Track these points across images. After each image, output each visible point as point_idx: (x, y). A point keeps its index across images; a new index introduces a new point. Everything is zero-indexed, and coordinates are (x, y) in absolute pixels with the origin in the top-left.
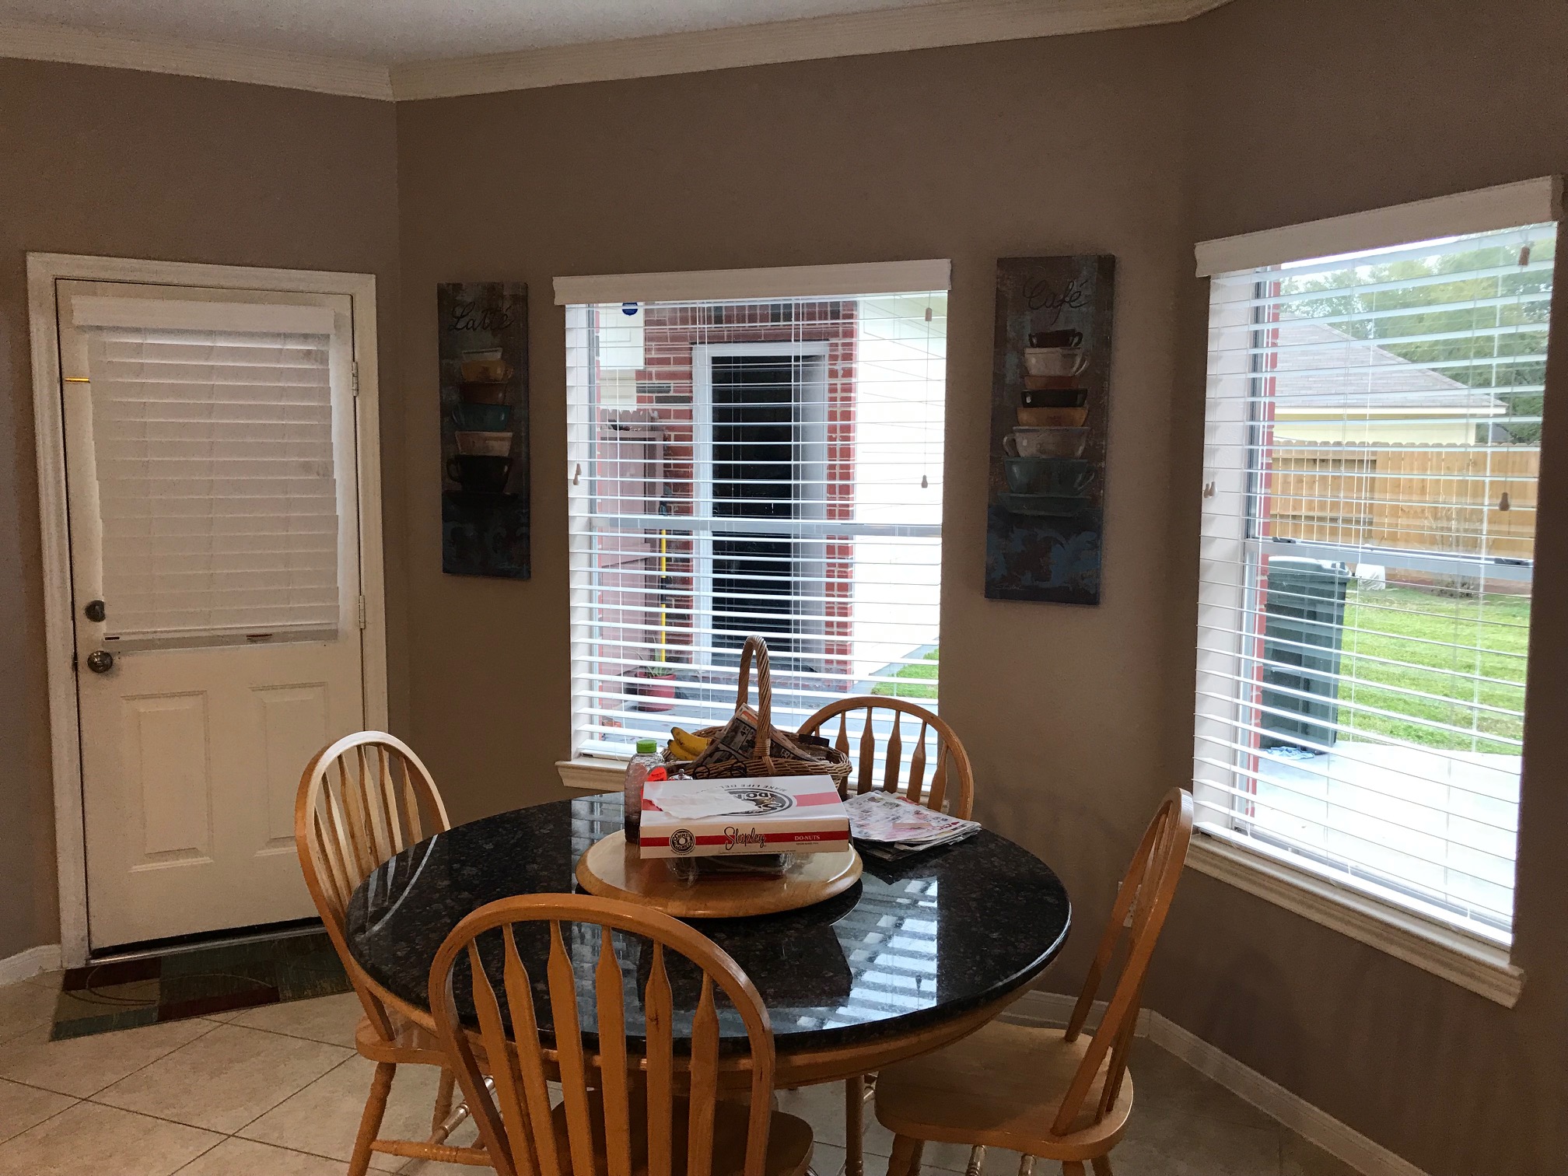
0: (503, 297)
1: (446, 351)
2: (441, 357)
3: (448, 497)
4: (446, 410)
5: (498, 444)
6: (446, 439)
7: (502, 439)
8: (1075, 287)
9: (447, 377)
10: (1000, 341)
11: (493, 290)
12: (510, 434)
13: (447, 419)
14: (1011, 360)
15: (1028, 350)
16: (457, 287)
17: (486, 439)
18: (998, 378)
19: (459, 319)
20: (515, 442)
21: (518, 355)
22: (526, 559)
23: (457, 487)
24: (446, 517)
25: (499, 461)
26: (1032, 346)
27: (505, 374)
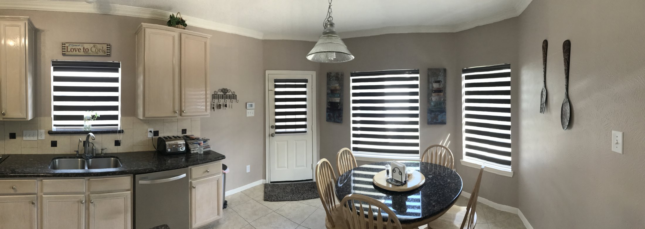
0: (339, 75)
1: (328, 84)
2: (327, 85)
3: (328, 108)
4: (328, 94)
5: (337, 100)
6: (327, 99)
7: (338, 99)
8: (440, 73)
9: (328, 88)
10: (429, 82)
11: (337, 74)
12: (339, 98)
13: (328, 96)
14: (431, 85)
15: (434, 84)
16: (331, 73)
17: (335, 99)
18: (428, 88)
19: (331, 78)
20: (341, 100)
21: (341, 85)
22: (342, 120)
23: (329, 107)
24: (327, 112)
25: (337, 103)
26: (434, 83)
27: (339, 88)
